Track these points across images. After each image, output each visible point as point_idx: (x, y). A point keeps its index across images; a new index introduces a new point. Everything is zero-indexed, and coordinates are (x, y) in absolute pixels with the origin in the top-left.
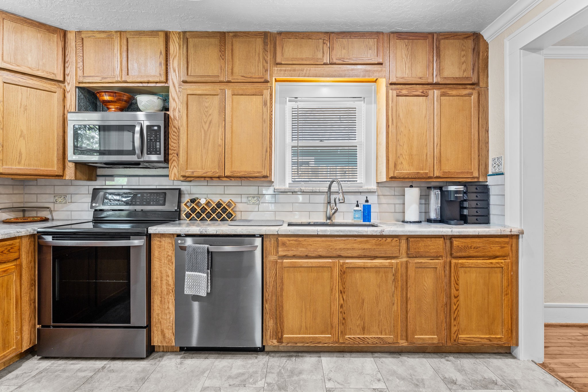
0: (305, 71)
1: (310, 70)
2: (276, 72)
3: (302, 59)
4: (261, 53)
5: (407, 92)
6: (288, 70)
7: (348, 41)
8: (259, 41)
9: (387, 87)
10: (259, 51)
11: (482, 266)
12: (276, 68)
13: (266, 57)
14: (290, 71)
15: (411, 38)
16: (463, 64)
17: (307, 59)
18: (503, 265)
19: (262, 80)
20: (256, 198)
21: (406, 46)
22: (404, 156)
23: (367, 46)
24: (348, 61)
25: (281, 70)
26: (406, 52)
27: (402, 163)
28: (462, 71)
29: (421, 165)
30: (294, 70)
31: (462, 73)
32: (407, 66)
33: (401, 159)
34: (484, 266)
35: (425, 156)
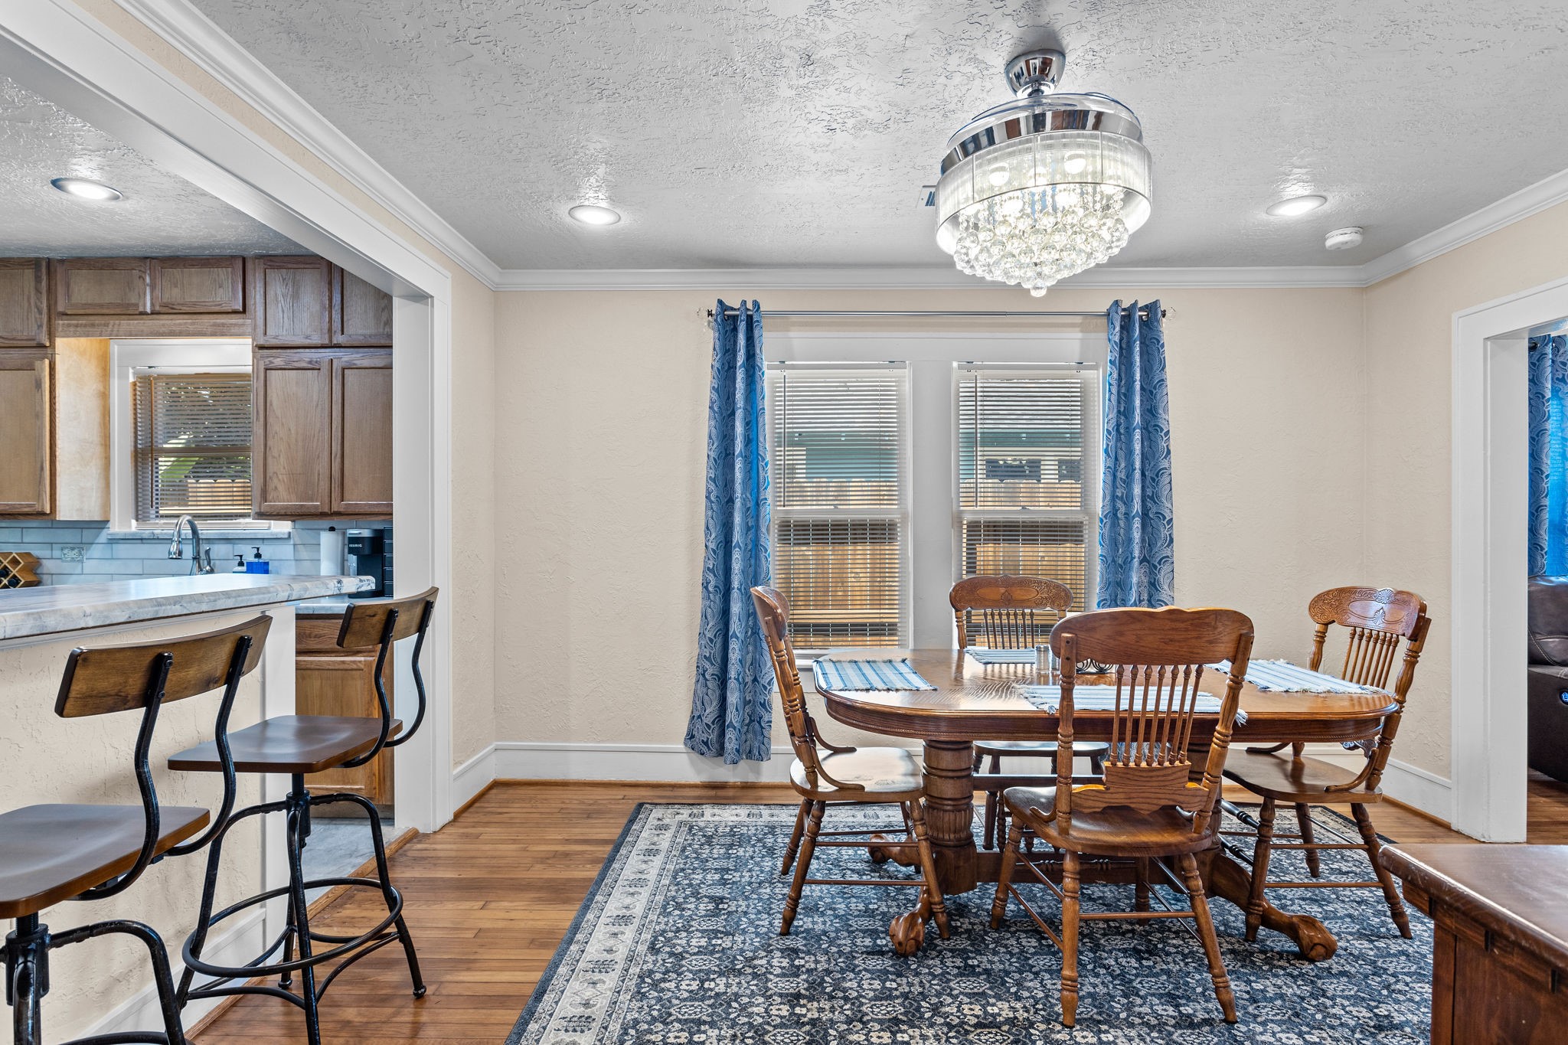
0: (110, 326)
1: (119, 325)
2: (60, 329)
3: (101, 306)
4: (32, 295)
5: (282, 363)
6: (81, 324)
7: (182, 272)
8: (29, 273)
9: (253, 352)
10: (29, 292)
11: (328, 667)
12: (61, 322)
13: (39, 304)
14: (85, 326)
15: (290, 266)
16: (383, 310)
17: (110, 305)
18: (362, 666)
19: (33, 343)
20: (76, 551)
21: (284, 280)
22: (280, 477)
23: (215, 280)
24: (180, 307)
25: (69, 325)
26: (284, 291)
27: (276, 488)
28: (382, 323)
29: (310, 493)
30: (93, 325)
31: (382, 326)
32: (285, 316)
33: (275, 480)
34: (330, 667)
35: (316, 475)
